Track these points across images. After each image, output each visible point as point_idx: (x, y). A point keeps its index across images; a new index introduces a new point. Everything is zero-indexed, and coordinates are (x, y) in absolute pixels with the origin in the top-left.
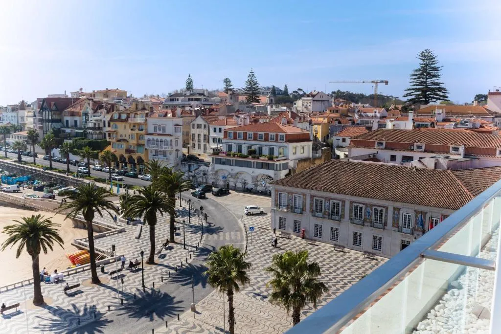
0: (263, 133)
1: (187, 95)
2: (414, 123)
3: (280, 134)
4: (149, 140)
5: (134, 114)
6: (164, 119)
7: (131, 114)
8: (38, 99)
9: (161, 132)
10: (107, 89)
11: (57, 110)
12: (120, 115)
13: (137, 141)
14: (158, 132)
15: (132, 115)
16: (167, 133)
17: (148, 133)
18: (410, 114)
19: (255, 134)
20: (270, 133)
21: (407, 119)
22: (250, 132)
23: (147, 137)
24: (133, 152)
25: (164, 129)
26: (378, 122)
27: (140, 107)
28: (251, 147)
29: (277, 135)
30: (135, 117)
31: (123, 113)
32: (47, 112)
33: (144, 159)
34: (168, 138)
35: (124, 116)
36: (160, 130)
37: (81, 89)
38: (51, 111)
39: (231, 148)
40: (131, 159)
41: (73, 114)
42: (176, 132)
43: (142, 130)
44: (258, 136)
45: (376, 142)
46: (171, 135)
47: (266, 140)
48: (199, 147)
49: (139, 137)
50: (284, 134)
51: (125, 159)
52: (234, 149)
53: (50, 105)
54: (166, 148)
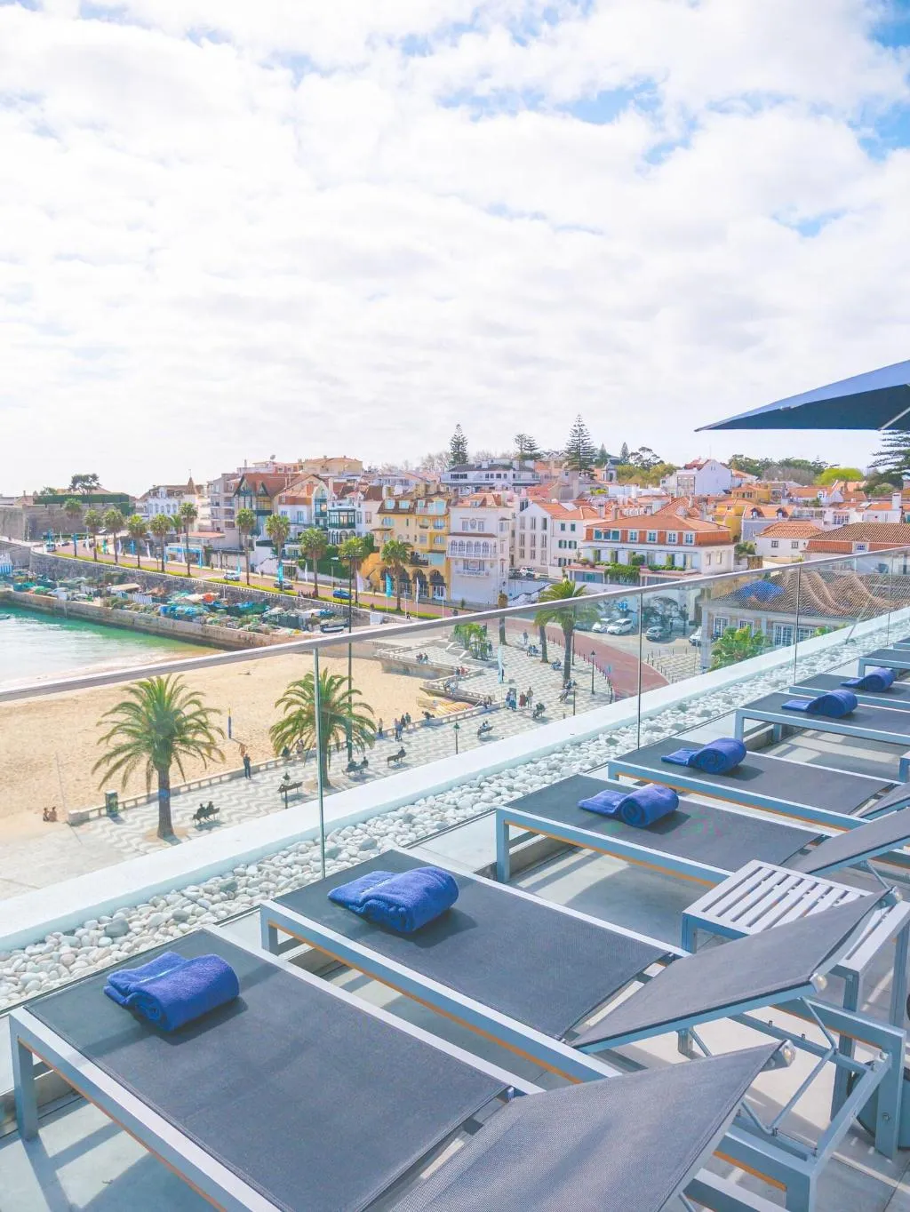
0: (656, 531)
1: (483, 467)
2: (903, 513)
3: (685, 532)
4: (453, 544)
5: (424, 502)
6: (483, 509)
7: (419, 501)
8: (224, 475)
9: (476, 531)
10: (325, 457)
11: (266, 494)
12: (397, 504)
13: (431, 546)
14: (470, 531)
15: (421, 503)
16: (486, 532)
17: (451, 532)
18: (894, 498)
19: (643, 534)
20: (669, 532)
21: (889, 508)
22: (634, 531)
23: (450, 539)
24: (425, 563)
25: (482, 524)
26: (834, 513)
27: (432, 490)
28: (634, 553)
29: (681, 535)
30: (426, 506)
31: (402, 499)
32: (248, 499)
33: (442, 574)
34: (491, 541)
35: (405, 505)
36: (473, 527)
37: (273, 457)
38: (258, 495)
39: (599, 555)
40: (419, 575)
41: (294, 501)
42: (502, 530)
43: (441, 528)
44: (648, 535)
45: (855, 544)
46: (492, 536)
47: (662, 541)
48: (533, 556)
49: (433, 540)
50: (693, 533)
51: (408, 575)
52: (606, 556)
53: (254, 485)
54: (485, 557)
